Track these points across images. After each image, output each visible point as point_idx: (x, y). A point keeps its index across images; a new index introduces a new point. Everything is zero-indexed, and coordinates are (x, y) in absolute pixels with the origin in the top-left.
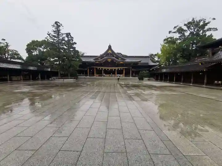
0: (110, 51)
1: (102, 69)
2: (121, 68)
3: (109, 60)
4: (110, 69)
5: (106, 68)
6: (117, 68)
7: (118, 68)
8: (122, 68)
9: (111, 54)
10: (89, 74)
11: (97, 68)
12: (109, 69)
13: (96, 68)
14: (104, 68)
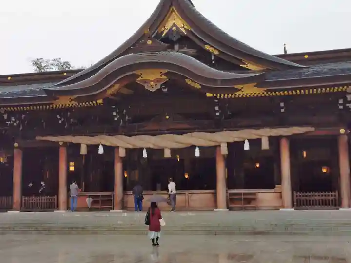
0: (176, 22)
1: (110, 150)
2: (254, 134)
3: (152, 80)
4: (174, 151)
5: (145, 142)
6: (223, 139)
7: (233, 136)
8: (264, 135)
9: (184, 40)
10: (25, 192)
11: (78, 146)
12: (162, 151)
13: (65, 143)
14: (123, 143)
